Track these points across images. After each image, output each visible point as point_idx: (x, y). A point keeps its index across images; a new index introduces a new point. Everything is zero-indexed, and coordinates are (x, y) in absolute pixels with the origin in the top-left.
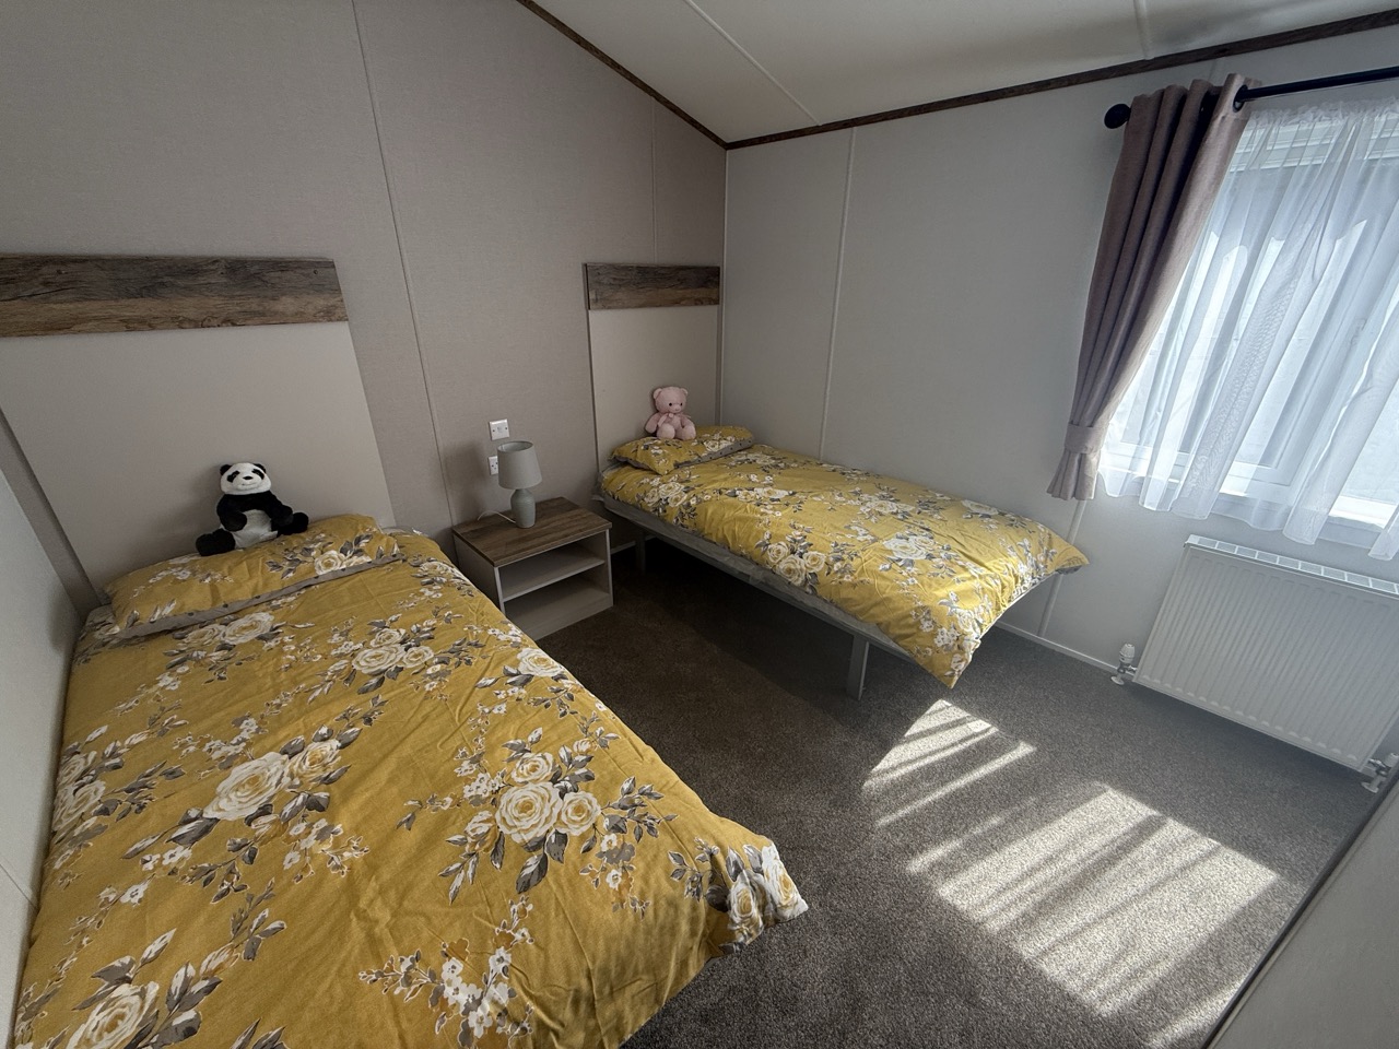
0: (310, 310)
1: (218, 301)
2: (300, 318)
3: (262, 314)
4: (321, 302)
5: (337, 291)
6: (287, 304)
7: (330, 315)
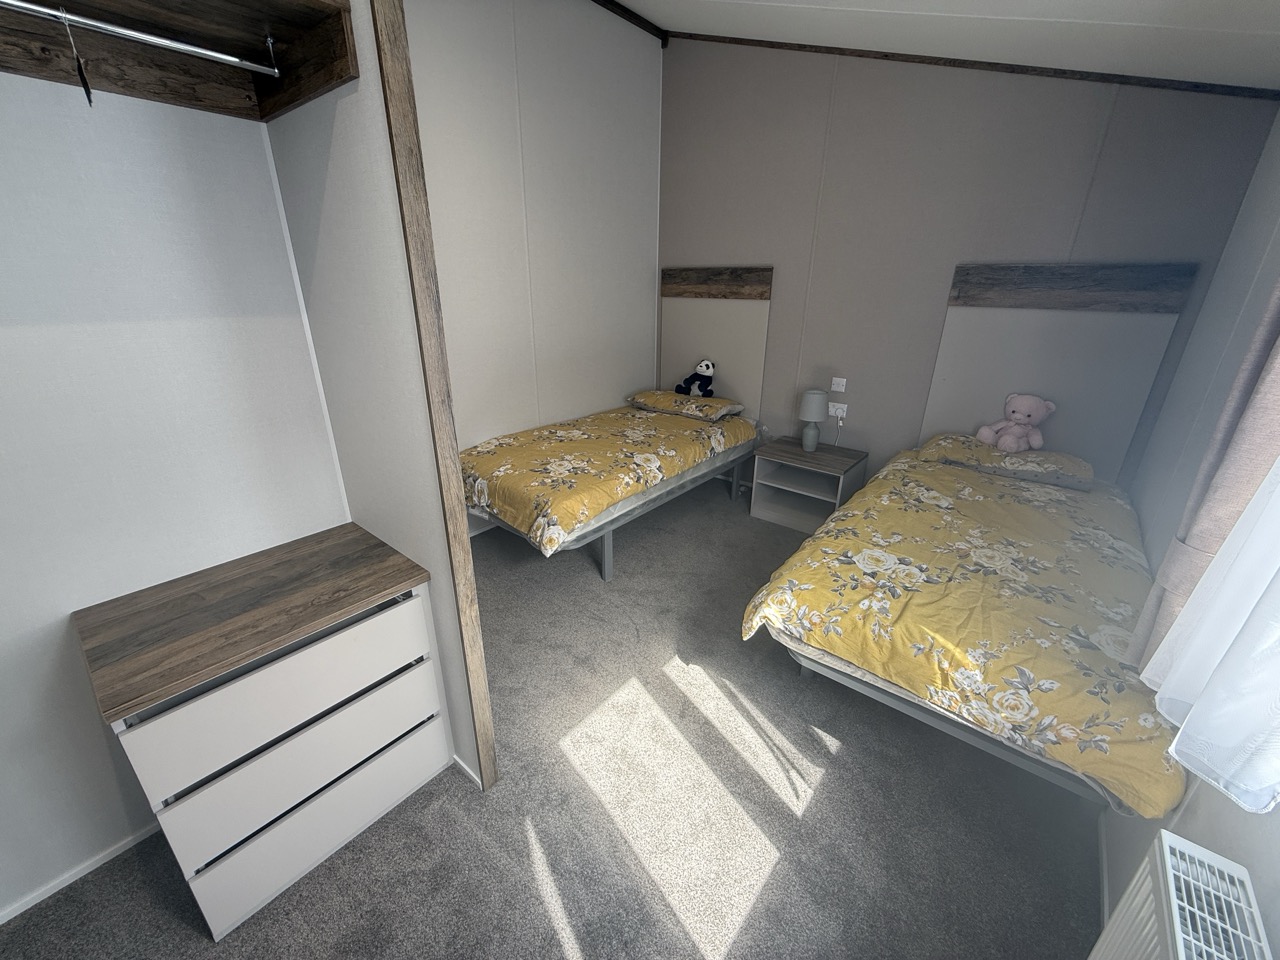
0: (755, 293)
1: (723, 287)
2: (750, 297)
3: (735, 293)
4: (760, 289)
5: (770, 283)
6: (747, 290)
7: (762, 296)
